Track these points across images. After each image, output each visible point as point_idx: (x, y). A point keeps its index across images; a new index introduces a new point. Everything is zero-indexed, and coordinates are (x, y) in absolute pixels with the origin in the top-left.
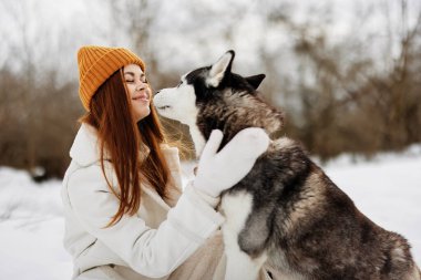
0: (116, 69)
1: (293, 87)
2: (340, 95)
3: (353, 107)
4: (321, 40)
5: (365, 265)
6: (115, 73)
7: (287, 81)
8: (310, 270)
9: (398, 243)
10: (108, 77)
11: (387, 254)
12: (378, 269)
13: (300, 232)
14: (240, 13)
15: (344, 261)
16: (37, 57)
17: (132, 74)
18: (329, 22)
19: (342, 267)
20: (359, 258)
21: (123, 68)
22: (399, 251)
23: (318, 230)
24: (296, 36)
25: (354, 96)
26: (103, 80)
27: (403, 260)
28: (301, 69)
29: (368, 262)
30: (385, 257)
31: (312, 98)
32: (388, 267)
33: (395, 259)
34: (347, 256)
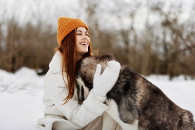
0: (73, 29)
1: (160, 42)
2: (182, 47)
3: (188, 53)
4: (175, 20)
5: (171, 122)
6: (73, 31)
7: (158, 38)
8: (146, 125)
9: (186, 114)
10: (69, 32)
11: (180, 117)
12: (176, 124)
13: (143, 107)
14: (138, 6)
15: (162, 119)
16: (44, 18)
17: (81, 31)
18: (180, 12)
19: (160, 123)
20: (168, 118)
21: (77, 28)
22: (186, 117)
23: (150, 104)
24: (164, 18)
25: (189, 48)
26: (67, 34)
27: (188, 121)
28: (164, 33)
29: (172, 121)
30: (179, 119)
31: (168, 47)
32: (181, 124)
33: (184, 120)
34: (163, 117)
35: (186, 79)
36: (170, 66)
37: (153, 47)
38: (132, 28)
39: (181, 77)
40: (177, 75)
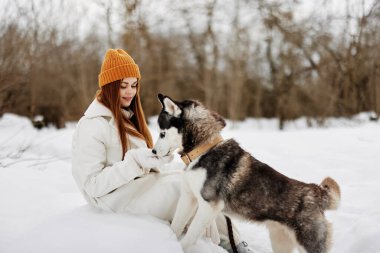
5: (282, 207)
11: (301, 199)
12: (293, 209)
17: (126, 83)
30: (299, 201)
35: (310, 125)
36: (280, 101)
37: (251, 67)
38: (209, 31)
39: (302, 122)
40: (294, 117)
